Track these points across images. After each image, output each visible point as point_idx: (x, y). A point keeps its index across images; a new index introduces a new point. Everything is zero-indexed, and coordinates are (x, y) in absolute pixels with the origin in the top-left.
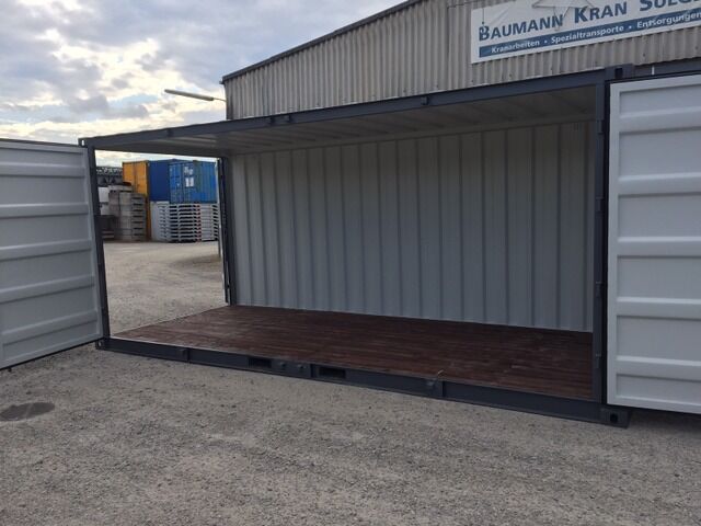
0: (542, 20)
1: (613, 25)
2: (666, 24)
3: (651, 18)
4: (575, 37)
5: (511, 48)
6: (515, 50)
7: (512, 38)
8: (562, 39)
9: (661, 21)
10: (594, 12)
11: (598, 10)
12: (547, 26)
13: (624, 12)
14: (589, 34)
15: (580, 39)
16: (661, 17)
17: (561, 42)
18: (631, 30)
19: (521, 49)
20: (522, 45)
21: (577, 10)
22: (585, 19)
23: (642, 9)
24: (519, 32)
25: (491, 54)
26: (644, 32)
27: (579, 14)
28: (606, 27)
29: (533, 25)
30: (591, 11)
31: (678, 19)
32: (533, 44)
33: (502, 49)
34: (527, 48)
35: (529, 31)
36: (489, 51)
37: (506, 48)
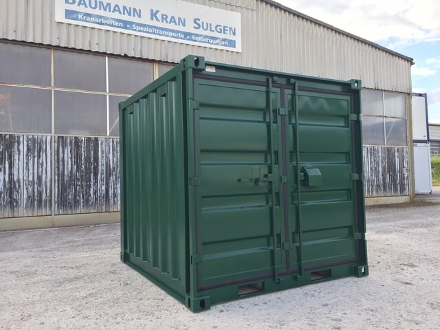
0: (125, 8)
1: (178, 32)
2: (209, 43)
3: (201, 35)
4: (150, 30)
5: (97, 20)
8: (142, 29)
9: (207, 40)
10: (164, 18)
11: (167, 17)
12: (129, 14)
13: (184, 25)
14: (161, 32)
15: (154, 33)
16: (206, 37)
17: (139, 31)
18: (189, 40)
20: (108, 22)
21: (152, 11)
23: (195, 28)
25: (77, 19)
26: (197, 44)
27: (153, 15)
28: (172, 31)
29: (117, 9)
31: (216, 42)
32: (117, 24)
33: (88, 19)
34: (112, 26)
35: (114, 11)
36: (75, 16)
37: (93, 19)
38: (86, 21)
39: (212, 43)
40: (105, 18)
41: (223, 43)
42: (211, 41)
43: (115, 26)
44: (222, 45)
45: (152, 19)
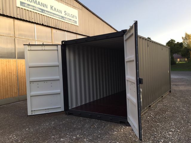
0: (42, 3)
1: (60, 16)
2: (69, 21)
3: (67, 18)
4: (51, 14)
5: (32, 8)
6: (34, 10)
7: (32, 4)
8: (48, 13)
9: (68, 20)
12: (44, 7)
13: (61, 13)
14: (54, 15)
15: (52, 16)
16: (68, 19)
17: (47, 14)
18: (63, 19)
19: (36, 10)
20: (36, 9)
21: (51, 6)
22: (53, 10)
23: (65, 15)
24: (35, 3)
25: (25, 6)
26: (66, 21)
27: (52, 7)
28: (58, 15)
29: (39, 3)
30: (55, 8)
38: (28, 8)
40: (35, 7)
41: (73, 22)
43: (39, 11)
45: (51, 9)
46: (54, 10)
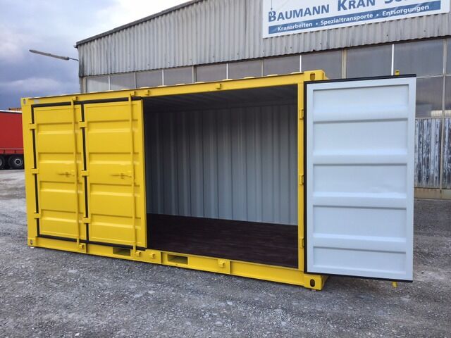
0: (314, 8)
1: (365, 13)
2: (403, 13)
3: (393, 9)
4: (338, 21)
5: (292, 27)
6: (295, 29)
7: (293, 20)
8: (329, 22)
9: (401, 11)
10: (352, 4)
11: (354, 2)
12: (318, 13)
13: (373, 4)
14: (348, 19)
15: (341, 23)
17: (328, 25)
18: (378, 17)
19: (298, 29)
20: (299, 26)
21: (339, 2)
22: (345, 8)
23: (386, 3)
24: (298, 16)
25: (277, 32)
26: (387, 19)
27: (341, 5)
28: (360, 14)
29: (308, 12)
31: (412, 10)
32: (307, 25)
33: (285, 28)
34: (303, 28)
35: (305, 15)
36: (276, 29)
37: (288, 28)
38: (283, 31)
39: (408, 13)
40: (298, 23)
41: (422, 8)
42: (406, 11)
43: (306, 28)
44: (421, 11)
45: (339, 9)
46: (347, 7)
